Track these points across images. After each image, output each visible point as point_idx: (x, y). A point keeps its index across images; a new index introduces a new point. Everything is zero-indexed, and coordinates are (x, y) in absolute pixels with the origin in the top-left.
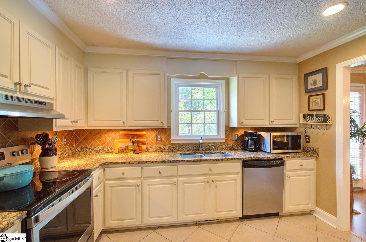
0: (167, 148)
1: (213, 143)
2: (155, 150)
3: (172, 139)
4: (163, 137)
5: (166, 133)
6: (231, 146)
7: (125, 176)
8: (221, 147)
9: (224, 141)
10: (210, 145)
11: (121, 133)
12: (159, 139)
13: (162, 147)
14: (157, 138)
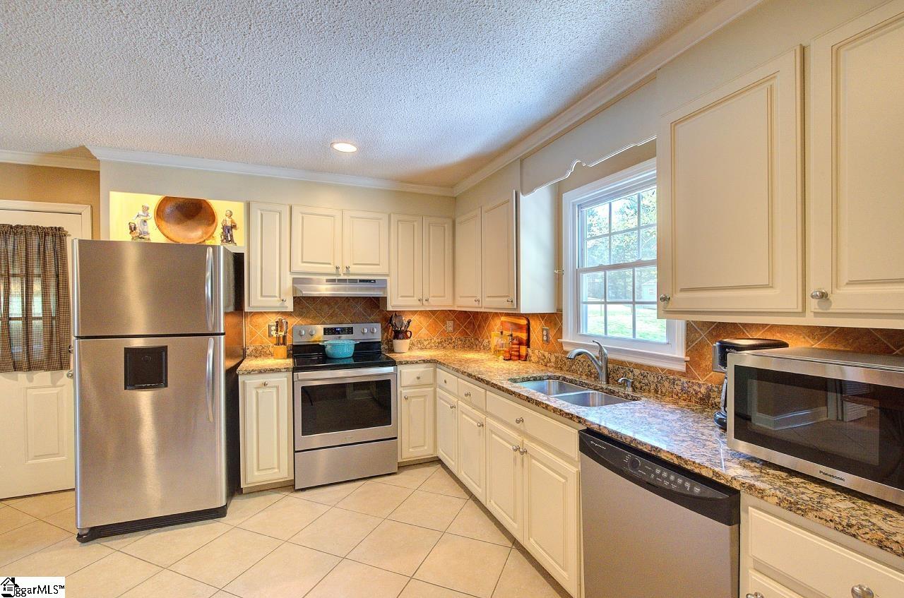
0: (553, 359)
1: (649, 368)
2: (537, 359)
3: (563, 340)
4: (552, 333)
5: (555, 324)
6: (703, 390)
7: (447, 386)
8: (666, 384)
9: (682, 368)
10: (637, 372)
11: (503, 319)
12: (545, 338)
13: (546, 354)
14: (543, 335)
